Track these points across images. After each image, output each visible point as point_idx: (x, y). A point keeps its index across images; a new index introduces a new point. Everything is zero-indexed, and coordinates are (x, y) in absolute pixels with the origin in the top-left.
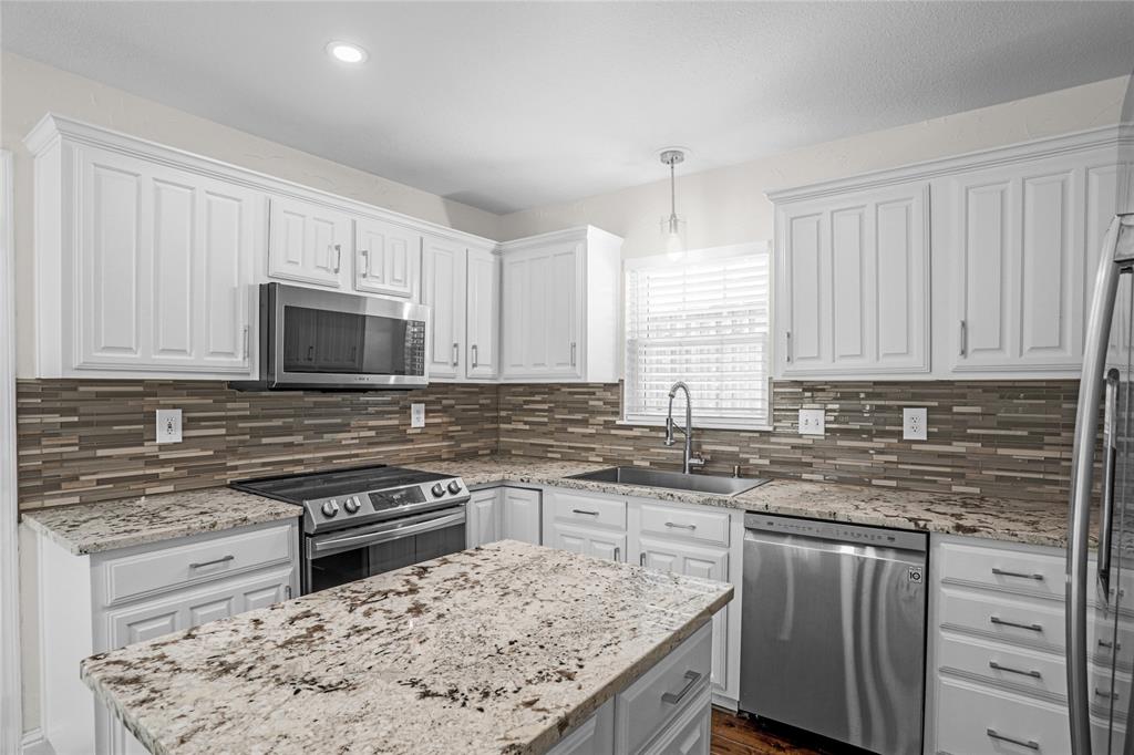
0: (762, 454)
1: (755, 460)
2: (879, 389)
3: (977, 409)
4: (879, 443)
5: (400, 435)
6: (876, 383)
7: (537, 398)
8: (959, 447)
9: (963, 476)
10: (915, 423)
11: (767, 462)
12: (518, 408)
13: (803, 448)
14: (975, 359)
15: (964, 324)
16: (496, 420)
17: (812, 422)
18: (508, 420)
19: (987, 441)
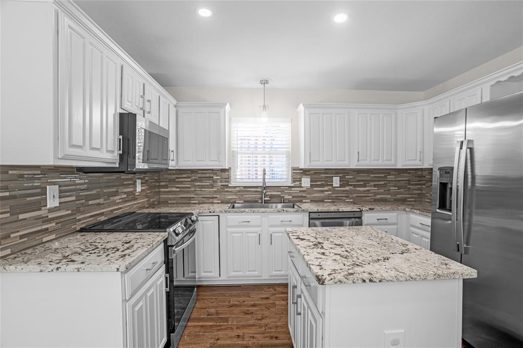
0: (289, 194)
1: (286, 197)
2: (327, 171)
3: (352, 177)
4: (326, 188)
5: (132, 196)
6: (326, 169)
7: (184, 176)
8: (347, 188)
9: (348, 196)
10: (336, 181)
11: (291, 197)
12: (173, 181)
13: (304, 191)
14: (361, 162)
15: (358, 153)
16: (159, 187)
17: (306, 182)
18: (166, 187)
19: (354, 186)
